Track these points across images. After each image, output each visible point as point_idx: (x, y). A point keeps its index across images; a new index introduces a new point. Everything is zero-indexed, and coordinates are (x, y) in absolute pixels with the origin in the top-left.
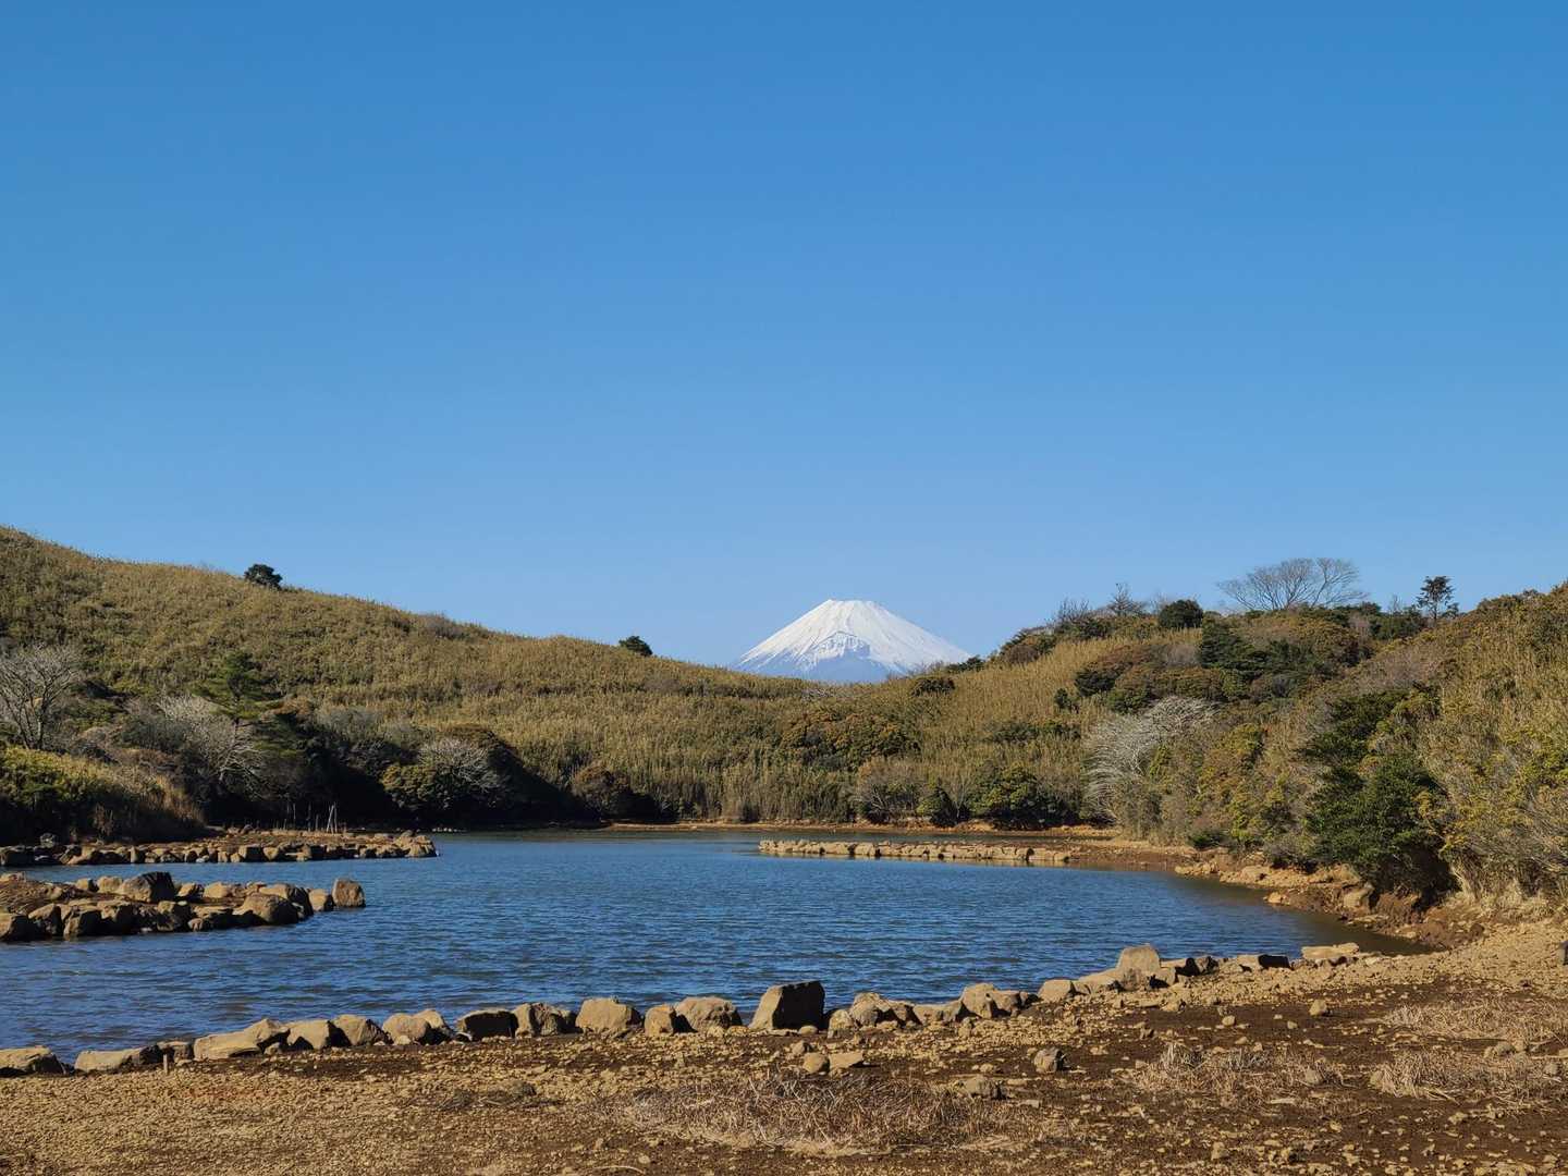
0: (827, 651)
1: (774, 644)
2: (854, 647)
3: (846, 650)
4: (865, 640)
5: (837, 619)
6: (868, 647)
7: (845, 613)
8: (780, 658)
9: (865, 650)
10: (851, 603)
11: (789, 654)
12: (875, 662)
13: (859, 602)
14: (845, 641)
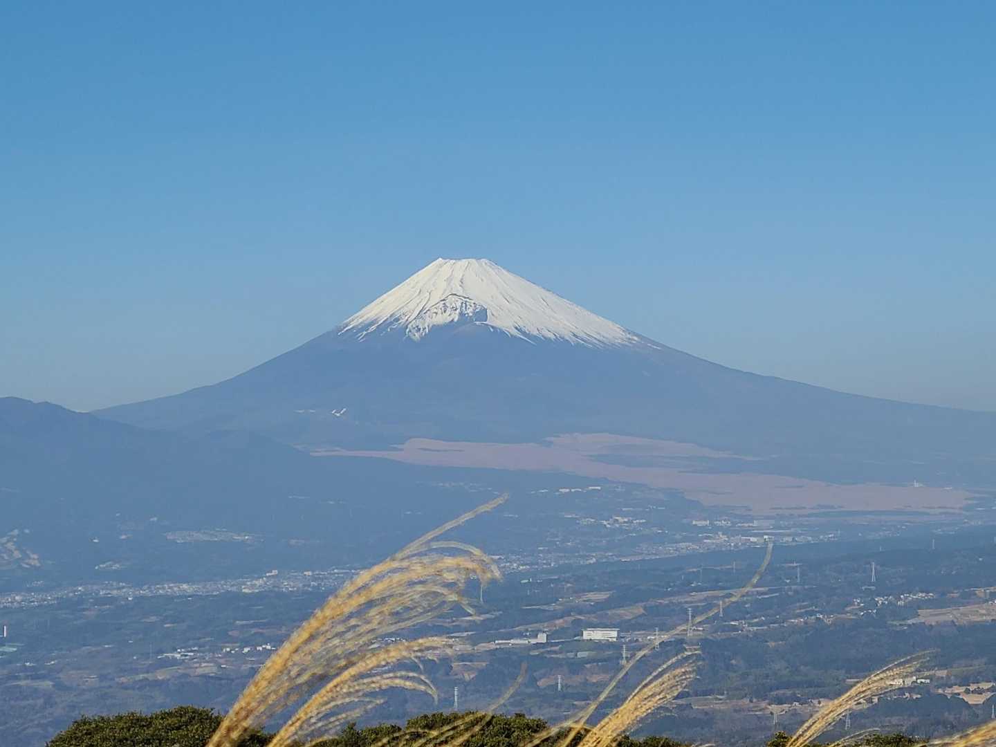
0: (440, 315)
1: (381, 308)
2: (470, 311)
3: (461, 314)
4: (482, 303)
5: (449, 280)
6: (486, 310)
7: (458, 275)
8: (387, 323)
9: (482, 314)
10: (464, 262)
11: (397, 320)
12: (493, 327)
13: (474, 260)
14: (459, 304)
